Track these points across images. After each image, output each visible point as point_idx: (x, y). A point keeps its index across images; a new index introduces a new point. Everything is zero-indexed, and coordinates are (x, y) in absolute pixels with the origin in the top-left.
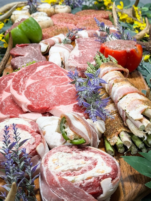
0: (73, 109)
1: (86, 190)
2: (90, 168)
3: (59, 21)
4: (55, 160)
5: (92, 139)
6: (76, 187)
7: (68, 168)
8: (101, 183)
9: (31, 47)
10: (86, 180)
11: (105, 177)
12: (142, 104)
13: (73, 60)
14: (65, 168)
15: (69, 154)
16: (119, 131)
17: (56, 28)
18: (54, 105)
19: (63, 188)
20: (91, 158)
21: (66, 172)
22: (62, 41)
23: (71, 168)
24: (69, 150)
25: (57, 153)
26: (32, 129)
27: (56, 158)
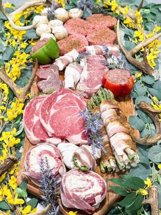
0: (82, 137)
1: (86, 201)
2: (90, 188)
3: (73, 30)
4: (70, 180)
5: (92, 166)
6: (81, 199)
7: (77, 187)
8: (95, 198)
9: (52, 70)
10: (87, 195)
11: (97, 194)
12: (124, 143)
13: (83, 83)
14: (76, 186)
15: (78, 176)
16: (109, 158)
17: (70, 40)
18: (69, 135)
19: (74, 200)
20: (91, 180)
21: (76, 189)
22: (75, 60)
23: (79, 187)
24: (78, 173)
25: (71, 175)
26: (56, 156)
27: (70, 179)
